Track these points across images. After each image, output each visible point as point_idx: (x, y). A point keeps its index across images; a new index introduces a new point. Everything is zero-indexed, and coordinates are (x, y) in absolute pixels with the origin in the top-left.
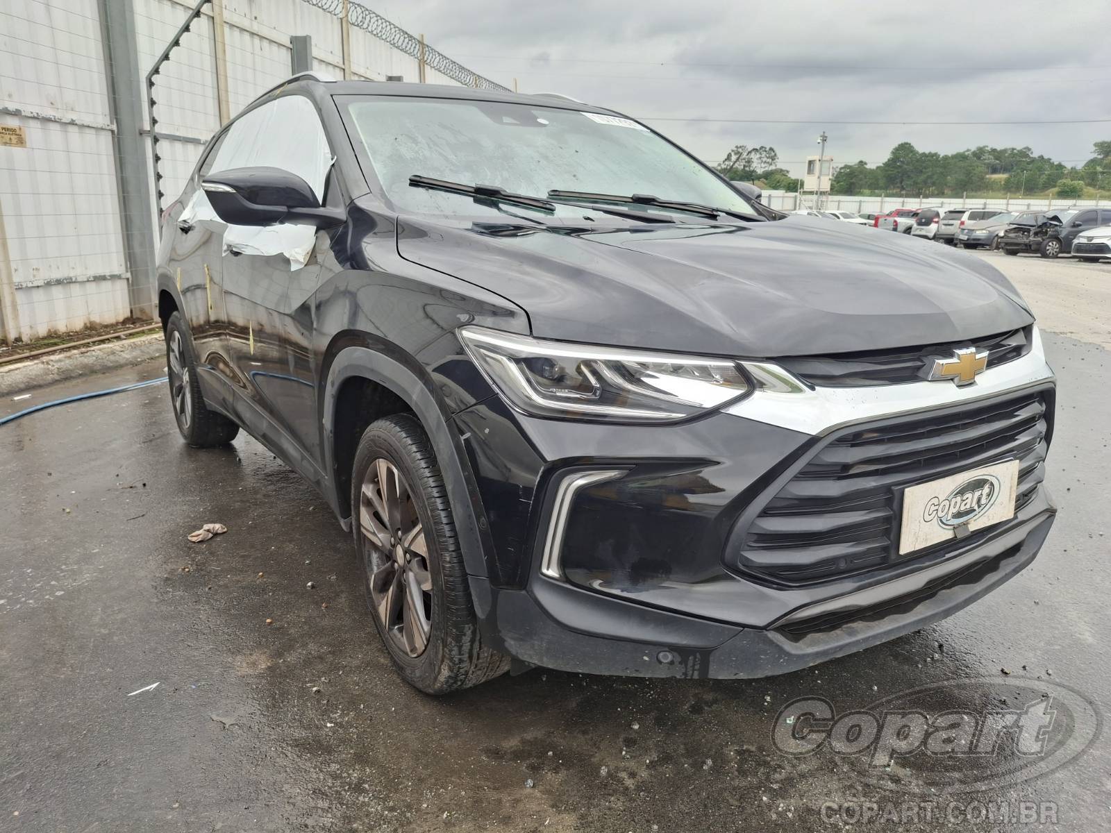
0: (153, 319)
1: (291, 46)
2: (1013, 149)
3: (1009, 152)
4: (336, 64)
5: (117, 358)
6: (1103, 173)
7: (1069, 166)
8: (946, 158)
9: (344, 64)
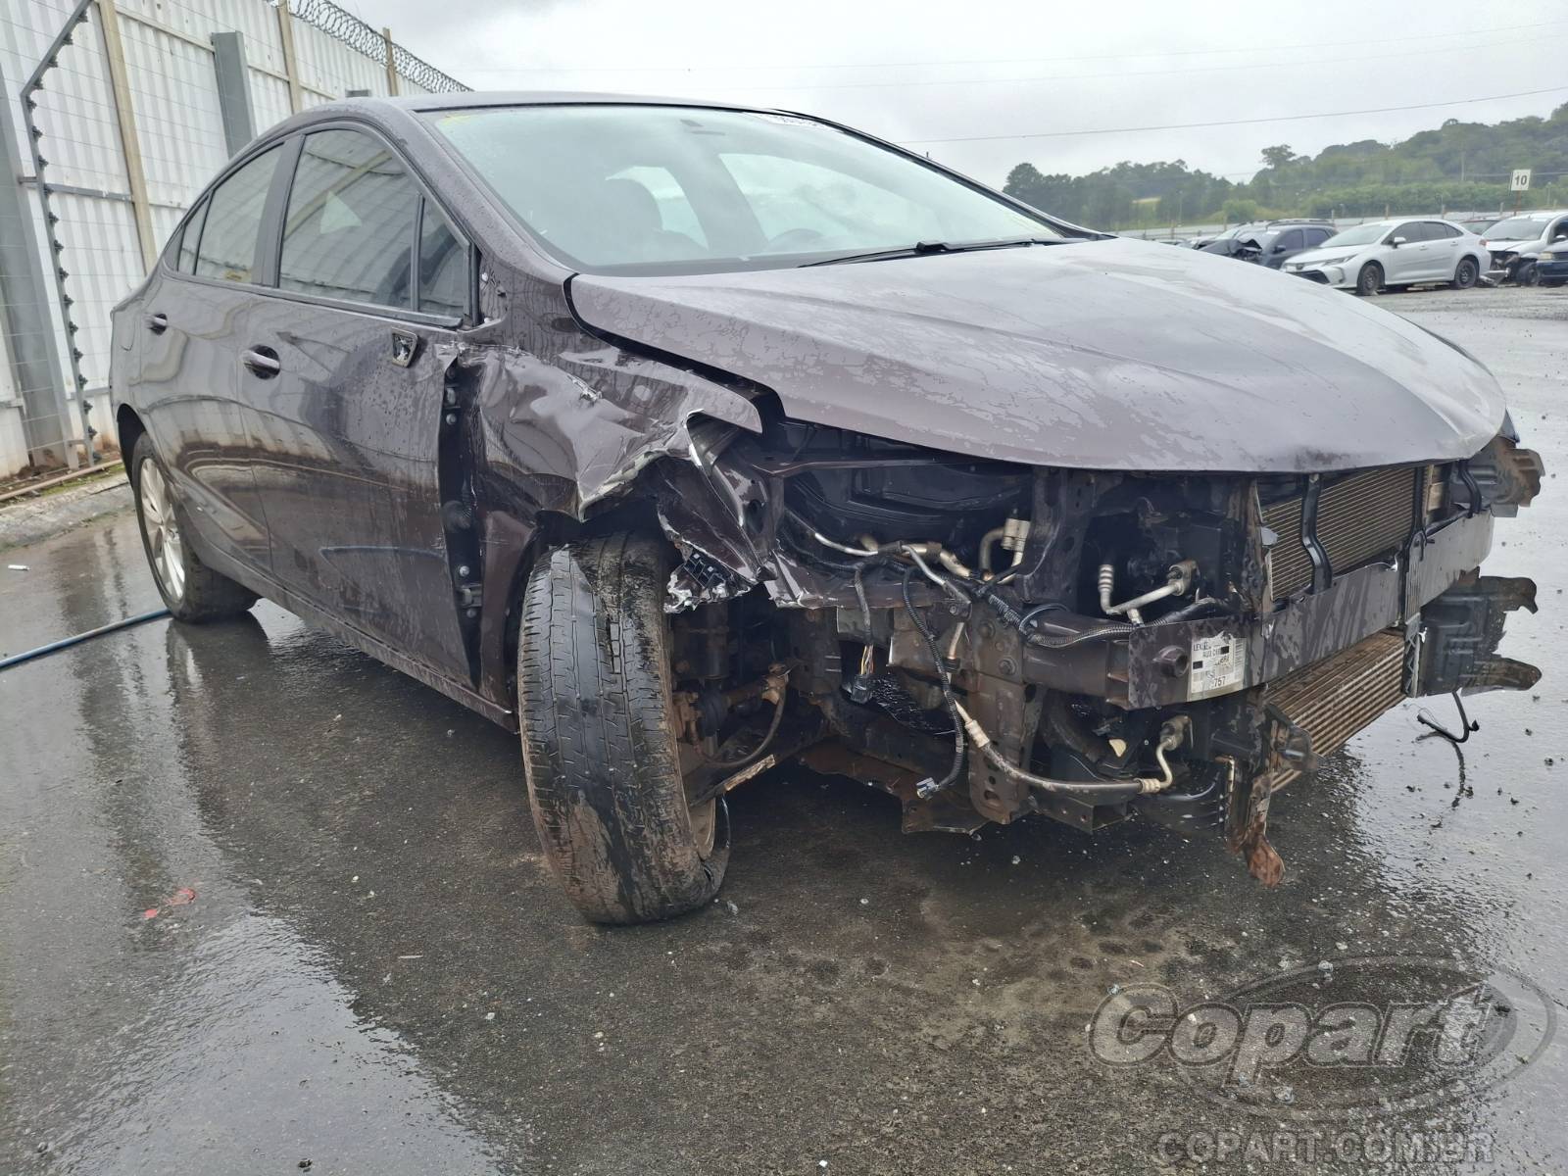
0: (66, 465)
1: (212, 48)
2: (1163, 163)
3: (1158, 167)
4: (277, 75)
5: (38, 523)
6: (1277, 188)
7: (1234, 181)
8: (1079, 179)
9: (288, 74)
